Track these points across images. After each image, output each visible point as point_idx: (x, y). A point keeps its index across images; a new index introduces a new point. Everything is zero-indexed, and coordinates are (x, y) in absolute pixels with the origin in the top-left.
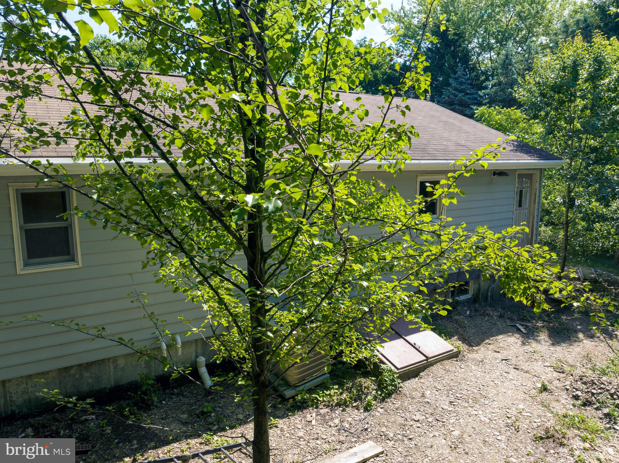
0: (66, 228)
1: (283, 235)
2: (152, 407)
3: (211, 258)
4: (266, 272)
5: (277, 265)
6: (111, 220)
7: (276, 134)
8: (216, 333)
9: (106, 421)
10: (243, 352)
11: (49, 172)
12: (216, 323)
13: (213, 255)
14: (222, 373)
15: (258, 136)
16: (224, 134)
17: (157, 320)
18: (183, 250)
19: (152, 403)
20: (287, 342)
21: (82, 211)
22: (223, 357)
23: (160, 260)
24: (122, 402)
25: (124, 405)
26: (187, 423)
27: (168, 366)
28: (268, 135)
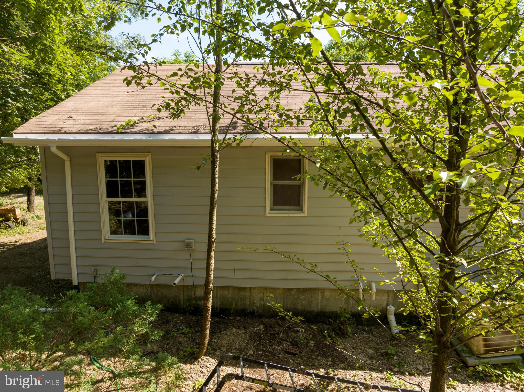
0: (299, 186)
1: (481, 209)
2: (346, 336)
3: (407, 222)
4: (459, 242)
5: (472, 237)
6: (329, 183)
7: (482, 112)
8: (405, 288)
9: (311, 336)
10: (429, 311)
11: (291, 145)
12: (406, 280)
13: (410, 220)
14: (408, 325)
15: (463, 114)
16: (431, 113)
17: (357, 267)
18: (384, 213)
19: (347, 333)
20: (475, 312)
21: (309, 174)
22: (410, 311)
23: (365, 218)
24: (324, 325)
25: (325, 328)
26: (372, 357)
27: (361, 306)
28: (474, 113)
